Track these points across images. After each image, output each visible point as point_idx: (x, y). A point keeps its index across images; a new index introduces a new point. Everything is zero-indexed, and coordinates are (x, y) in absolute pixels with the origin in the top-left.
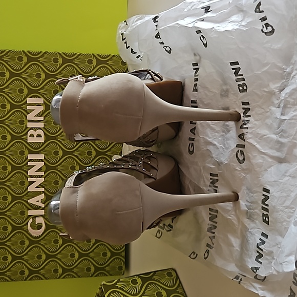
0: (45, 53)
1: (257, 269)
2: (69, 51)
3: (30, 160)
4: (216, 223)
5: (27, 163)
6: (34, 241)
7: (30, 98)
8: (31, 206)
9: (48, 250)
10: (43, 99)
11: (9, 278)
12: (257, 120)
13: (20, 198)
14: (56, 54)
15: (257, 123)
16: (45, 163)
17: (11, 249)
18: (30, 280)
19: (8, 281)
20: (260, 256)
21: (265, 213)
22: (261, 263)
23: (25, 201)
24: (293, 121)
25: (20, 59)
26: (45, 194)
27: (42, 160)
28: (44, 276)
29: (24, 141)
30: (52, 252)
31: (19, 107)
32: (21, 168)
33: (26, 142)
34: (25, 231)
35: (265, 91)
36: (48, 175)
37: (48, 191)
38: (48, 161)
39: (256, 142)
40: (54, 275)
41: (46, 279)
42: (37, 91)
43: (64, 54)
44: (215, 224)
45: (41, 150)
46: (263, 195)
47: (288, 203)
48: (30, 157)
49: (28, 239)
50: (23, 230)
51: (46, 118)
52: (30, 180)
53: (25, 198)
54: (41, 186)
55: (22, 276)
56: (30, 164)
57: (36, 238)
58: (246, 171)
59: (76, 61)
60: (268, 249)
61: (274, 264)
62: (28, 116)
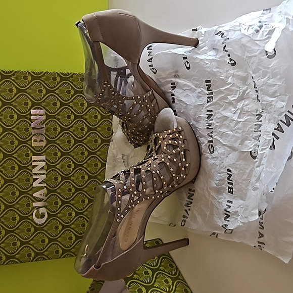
0: (46, 73)
1: (226, 225)
2: (65, 71)
3: (34, 161)
4: (192, 199)
5: (32, 163)
6: (38, 228)
7: (34, 109)
8: (35, 199)
9: (50, 235)
10: (44, 110)
11: (19, 260)
12: (218, 123)
13: (26, 193)
14: (54, 73)
15: (218, 124)
16: (46, 163)
17: (19, 236)
18: (36, 261)
19: (17, 263)
20: (228, 216)
21: (230, 186)
22: (229, 221)
23: (30, 195)
24: (246, 122)
25: (26, 78)
26: (47, 188)
27: (44, 161)
28: (47, 257)
29: (29, 145)
30: (53, 237)
31: (25, 117)
32: (27, 168)
33: (31, 146)
34: (30, 220)
35: (225, 102)
36: (49, 172)
37: (49, 186)
38: (48, 161)
39: (220, 137)
40: (56, 256)
41: (49, 259)
42: (39, 104)
43: (61, 73)
44: (191, 201)
45: (43, 152)
46: (228, 174)
47: (245, 177)
48: (34, 158)
49: (34, 226)
50: (29, 219)
51: (47, 126)
52: (34, 177)
53: (30, 192)
54: (43, 181)
55: (29, 259)
56: (34, 164)
57: (39, 225)
58: (215, 159)
59: (71, 79)
60: (234, 210)
61: (240, 219)
62: (32, 124)
